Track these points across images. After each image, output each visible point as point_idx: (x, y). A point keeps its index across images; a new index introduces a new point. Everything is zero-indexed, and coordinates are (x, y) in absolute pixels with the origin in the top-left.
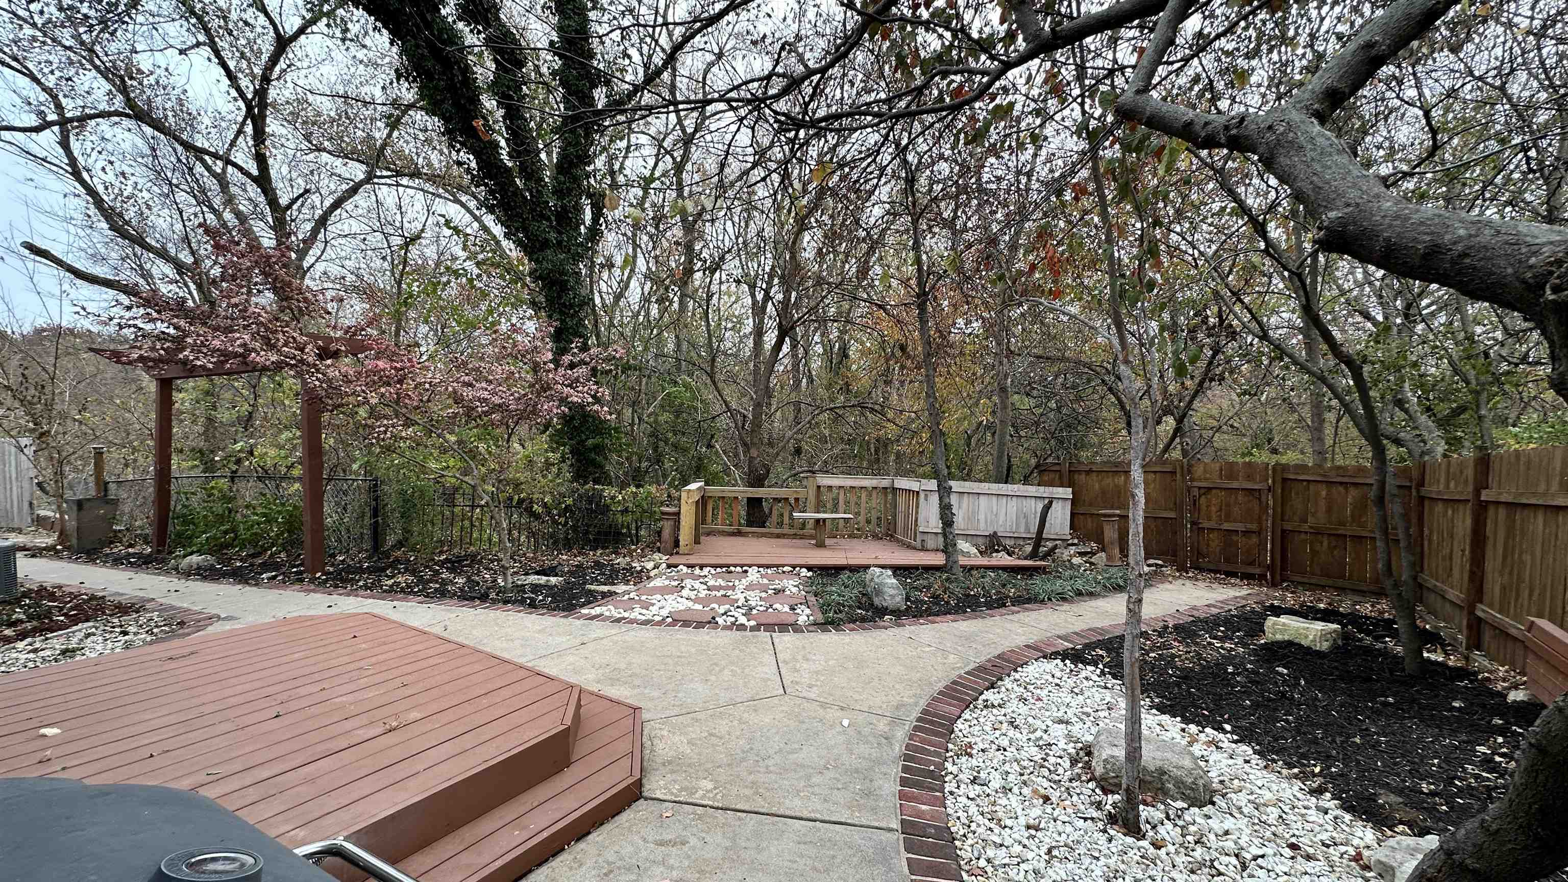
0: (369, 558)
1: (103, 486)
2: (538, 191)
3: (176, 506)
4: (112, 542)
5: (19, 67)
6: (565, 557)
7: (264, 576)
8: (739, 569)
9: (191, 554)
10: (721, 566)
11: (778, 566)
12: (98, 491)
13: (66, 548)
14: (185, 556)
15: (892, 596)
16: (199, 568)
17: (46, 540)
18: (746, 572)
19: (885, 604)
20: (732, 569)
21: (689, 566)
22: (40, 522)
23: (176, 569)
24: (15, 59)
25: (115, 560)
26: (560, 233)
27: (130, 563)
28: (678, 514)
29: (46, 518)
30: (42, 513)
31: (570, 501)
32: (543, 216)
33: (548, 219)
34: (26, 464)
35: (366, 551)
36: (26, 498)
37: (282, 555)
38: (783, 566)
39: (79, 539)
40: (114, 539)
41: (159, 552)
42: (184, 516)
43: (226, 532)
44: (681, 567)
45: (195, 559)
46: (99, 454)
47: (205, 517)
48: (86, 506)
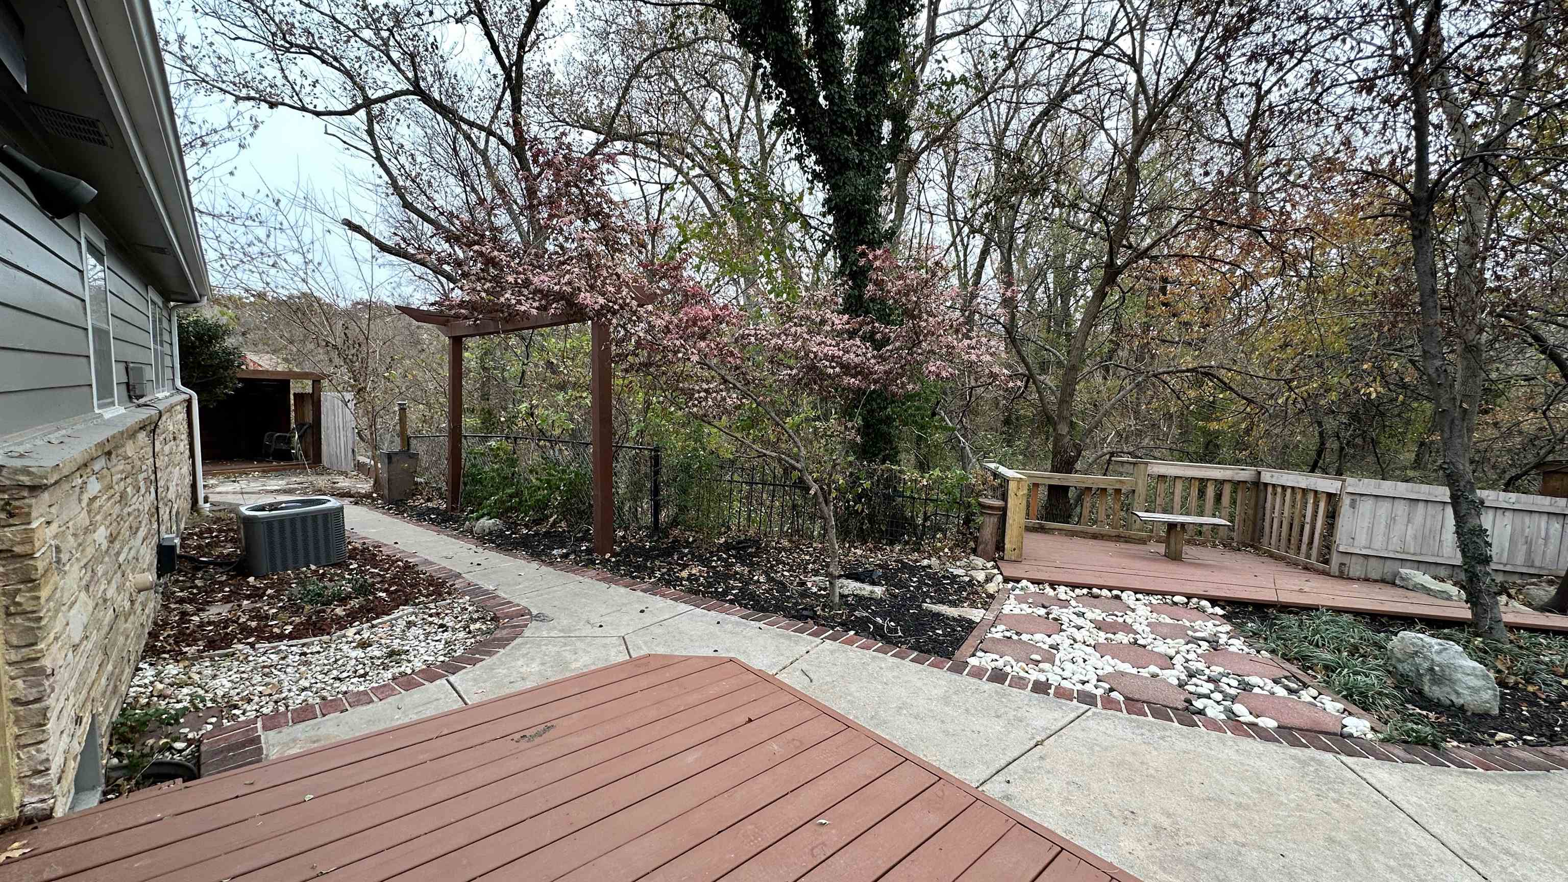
0: (650, 536)
1: (406, 441)
2: (840, 96)
3: (466, 464)
4: (414, 495)
5: (337, 65)
6: (859, 552)
7: (555, 552)
8: (1105, 592)
9: (482, 516)
10: (1081, 586)
11: (1164, 594)
12: (403, 446)
13: (381, 497)
14: (478, 519)
15: (1475, 690)
16: (490, 533)
17: (365, 486)
18: (1117, 597)
19: (1459, 701)
20: (1095, 590)
21: (1034, 582)
22: (360, 467)
23: (471, 532)
24: (335, 59)
25: (419, 515)
26: (861, 152)
27: (431, 519)
28: (1004, 510)
29: (365, 465)
30: (362, 459)
31: (867, 484)
32: (844, 130)
33: (850, 134)
34: (349, 417)
35: (647, 528)
36: (350, 446)
37: (563, 524)
38: (1173, 594)
39: (389, 489)
40: (415, 490)
41: (453, 509)
42: (473, 475)
43: (511, 496)
44: (1024, 583)
45: (486, 523)
46: (403, 409)
47: (493, 478)
48: (394, 459)
